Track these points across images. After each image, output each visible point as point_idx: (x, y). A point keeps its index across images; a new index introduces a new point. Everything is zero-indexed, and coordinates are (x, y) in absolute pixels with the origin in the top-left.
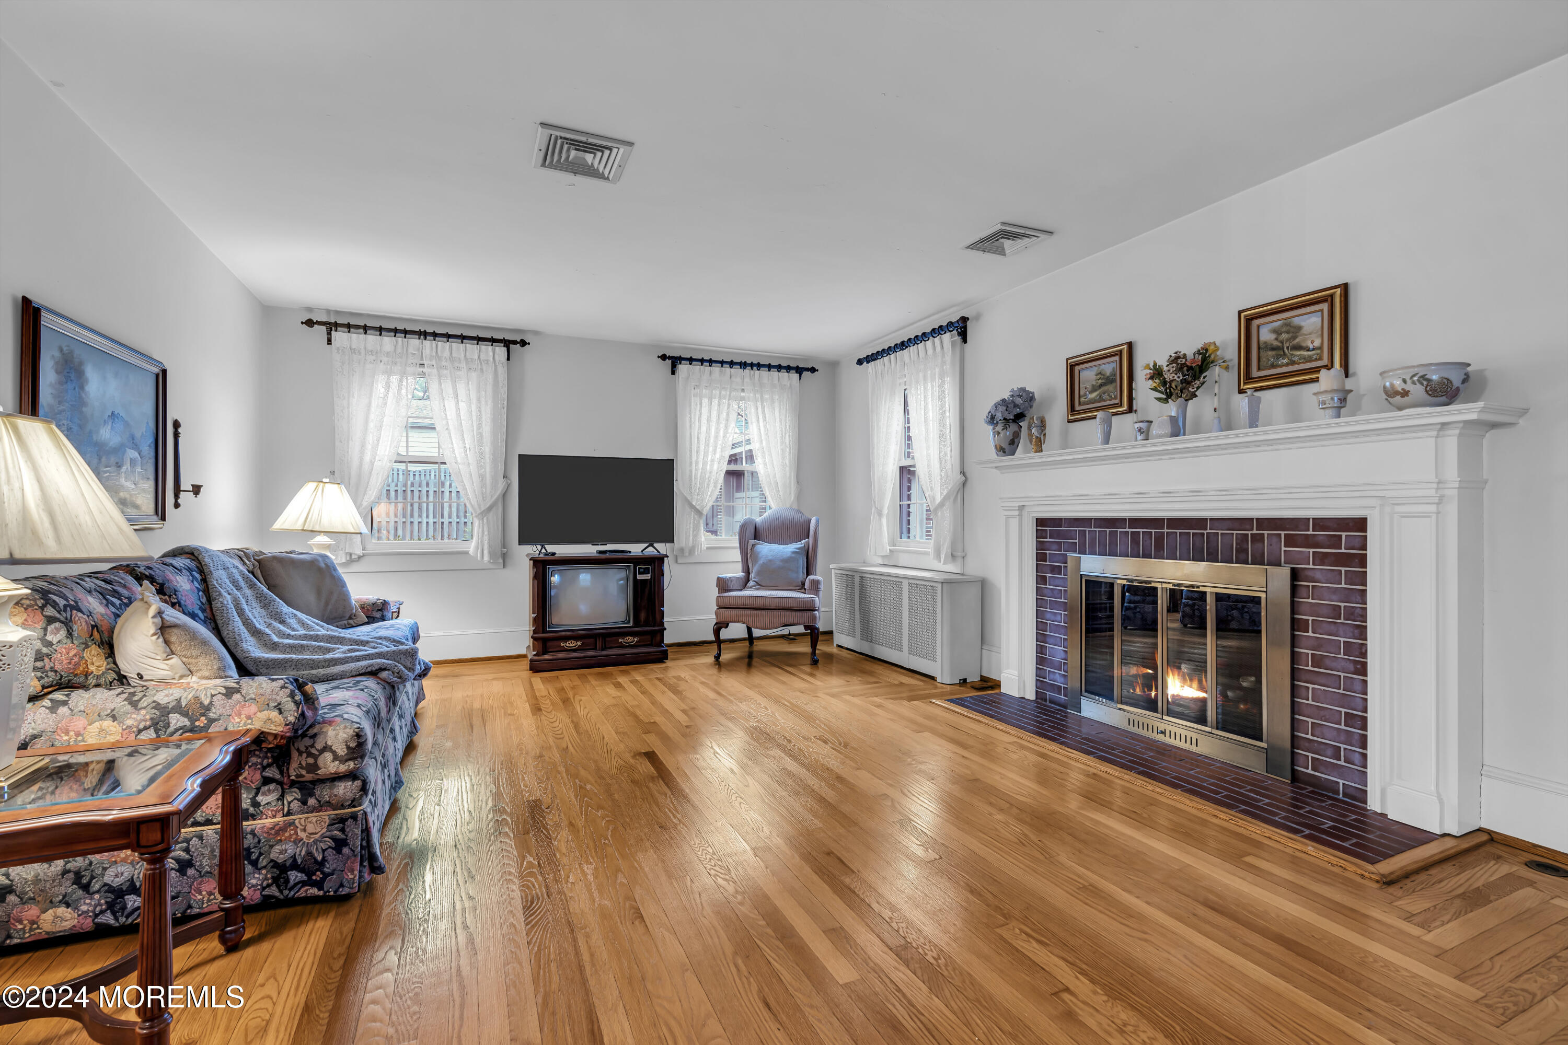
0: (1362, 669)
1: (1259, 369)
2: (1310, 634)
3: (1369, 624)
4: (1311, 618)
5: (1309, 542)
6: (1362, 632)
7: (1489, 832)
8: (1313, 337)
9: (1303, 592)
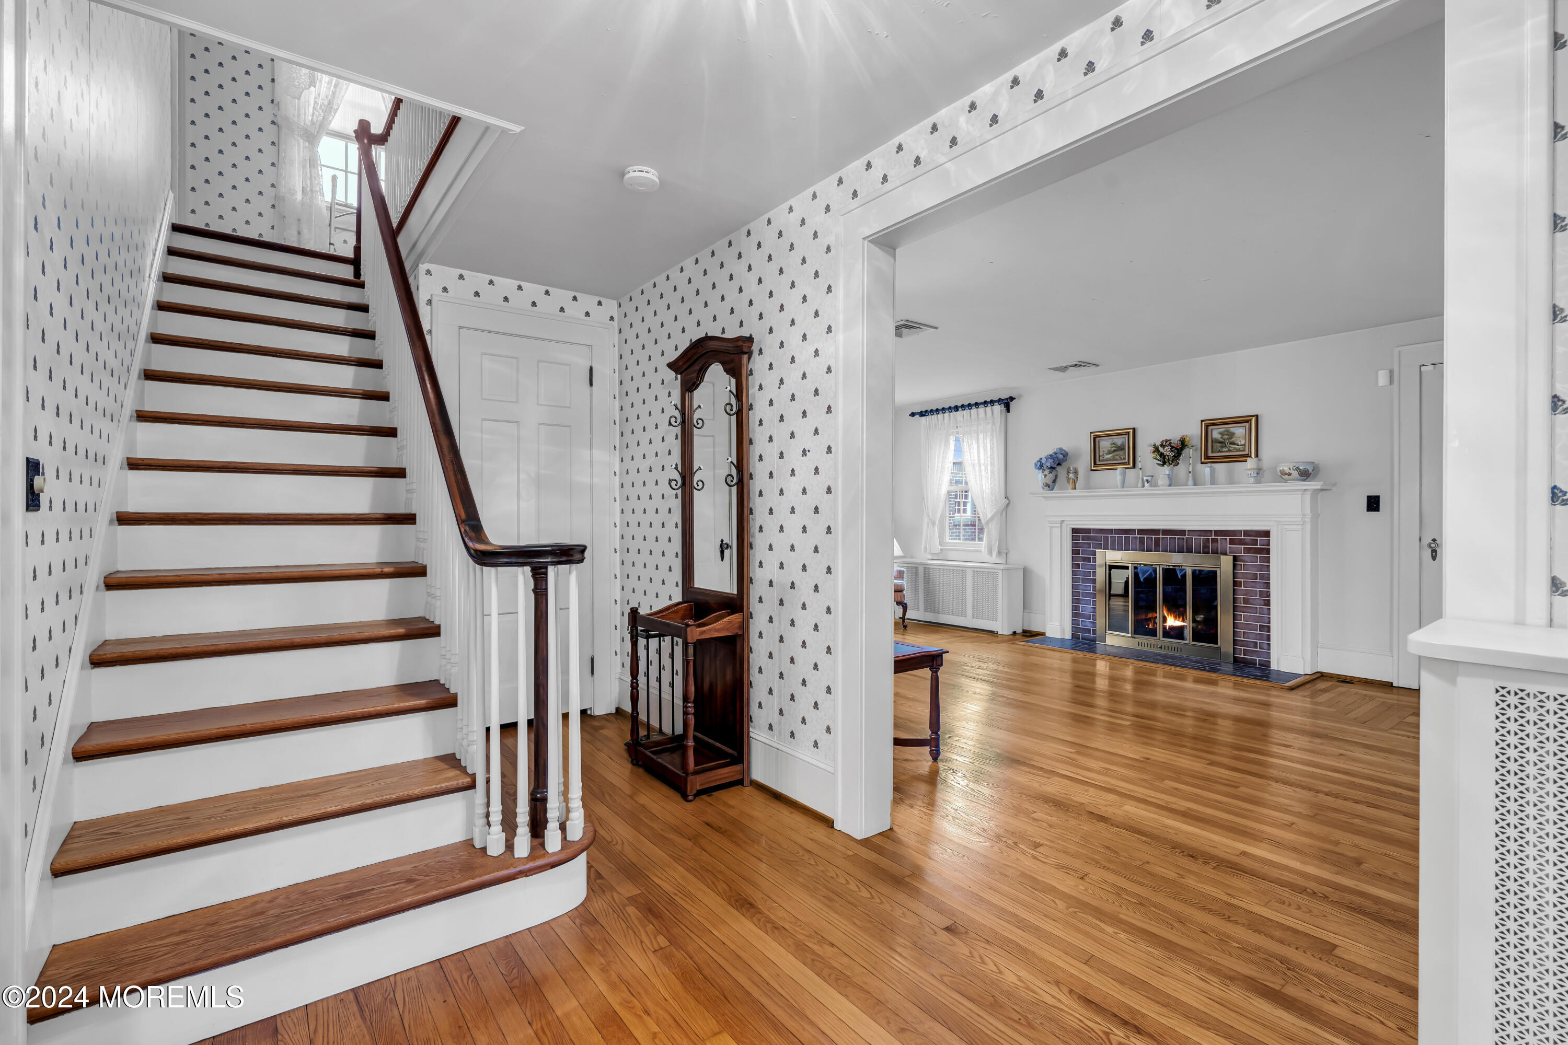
0: (1268, 603)
1: (1212, 452)
2: (1242, 588)
3: (1271, 582)
4: (1242, 580)
5: (1241, 542)
6: (1268, 585)
7: (1321, 673)
8: (1241, 439)
9: (1238, 567)
